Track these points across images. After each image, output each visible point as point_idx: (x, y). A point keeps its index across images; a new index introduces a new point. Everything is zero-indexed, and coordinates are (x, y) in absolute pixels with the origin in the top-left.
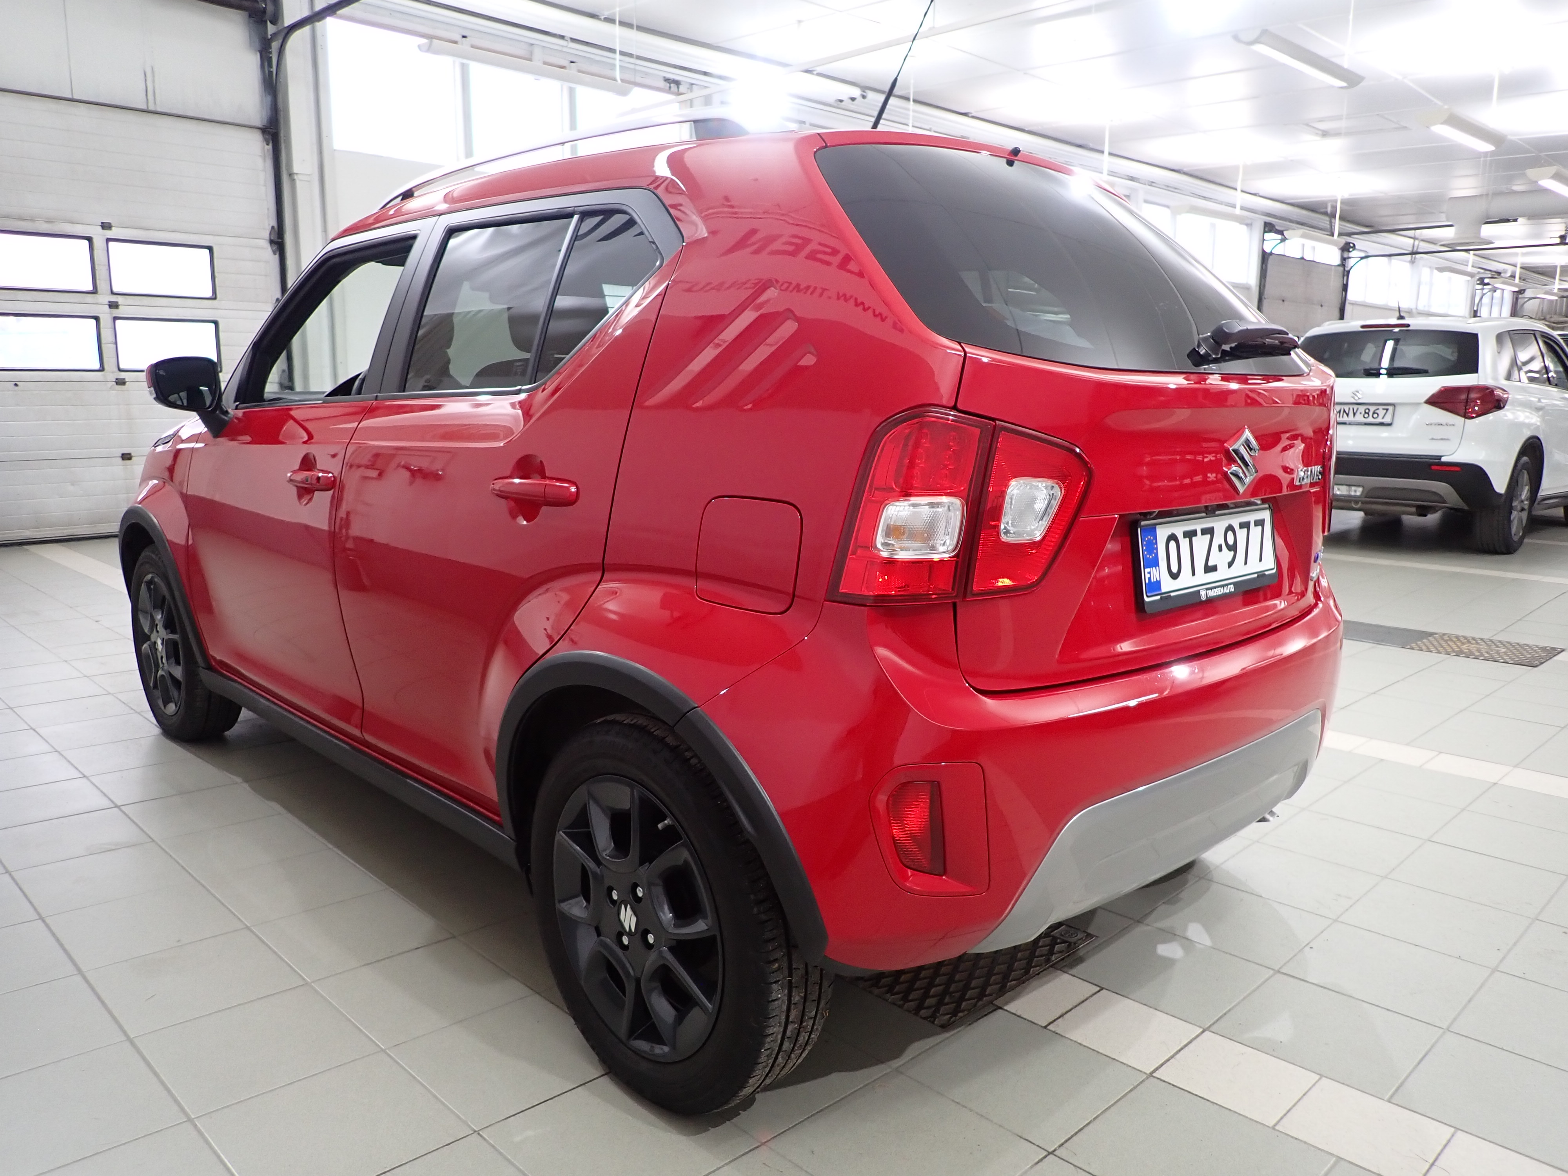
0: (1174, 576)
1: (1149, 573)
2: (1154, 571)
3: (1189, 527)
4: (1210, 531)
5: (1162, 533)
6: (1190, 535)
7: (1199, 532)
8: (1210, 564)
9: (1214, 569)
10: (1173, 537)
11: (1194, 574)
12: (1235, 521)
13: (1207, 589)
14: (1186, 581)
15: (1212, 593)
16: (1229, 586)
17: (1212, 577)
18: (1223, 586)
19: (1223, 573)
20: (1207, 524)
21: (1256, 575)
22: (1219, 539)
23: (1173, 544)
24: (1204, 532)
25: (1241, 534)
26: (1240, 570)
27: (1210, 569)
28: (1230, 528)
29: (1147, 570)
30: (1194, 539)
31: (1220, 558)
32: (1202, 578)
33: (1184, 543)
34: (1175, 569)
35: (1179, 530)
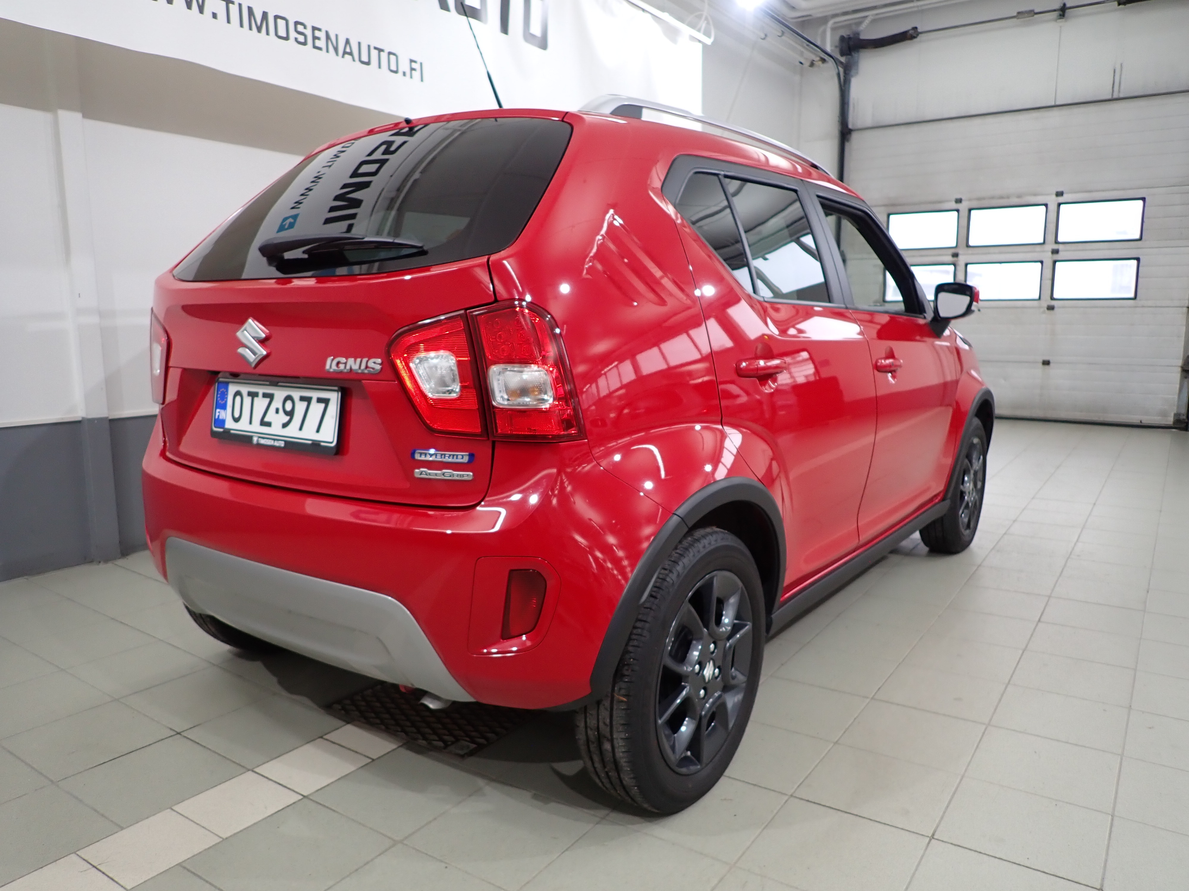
0: (237, 420)
1: (219, 412)
2: (222, 412)
3: (253, 389)
4: (271, 397)
5: (232, 389)
6: (253, 395)
7: (260, 395)
8: (266, 419)
9: (269, 424)
10: (238, 393)
11: (251, 423)
12: (296, 394)
13: (260, 437)
14: (243, 426)
15: (262, 441)
16: (280, 442)
17: (265, 430)
18: (274, 440)
19: (276, 429)
20: (269, 390)
21: (310, 442)
22: (277, 403)
23: (238, 399)
24: (265, 395)
25: (301, 407)
26: (292, 432)
27: (263, 423)
28: (289, 398)
29: (218, 410)
30: (256, 399)
31: (277, 419)
32: (256, 427)
33: (247, 400)
34: (237, 415)
35: (245, 390)
